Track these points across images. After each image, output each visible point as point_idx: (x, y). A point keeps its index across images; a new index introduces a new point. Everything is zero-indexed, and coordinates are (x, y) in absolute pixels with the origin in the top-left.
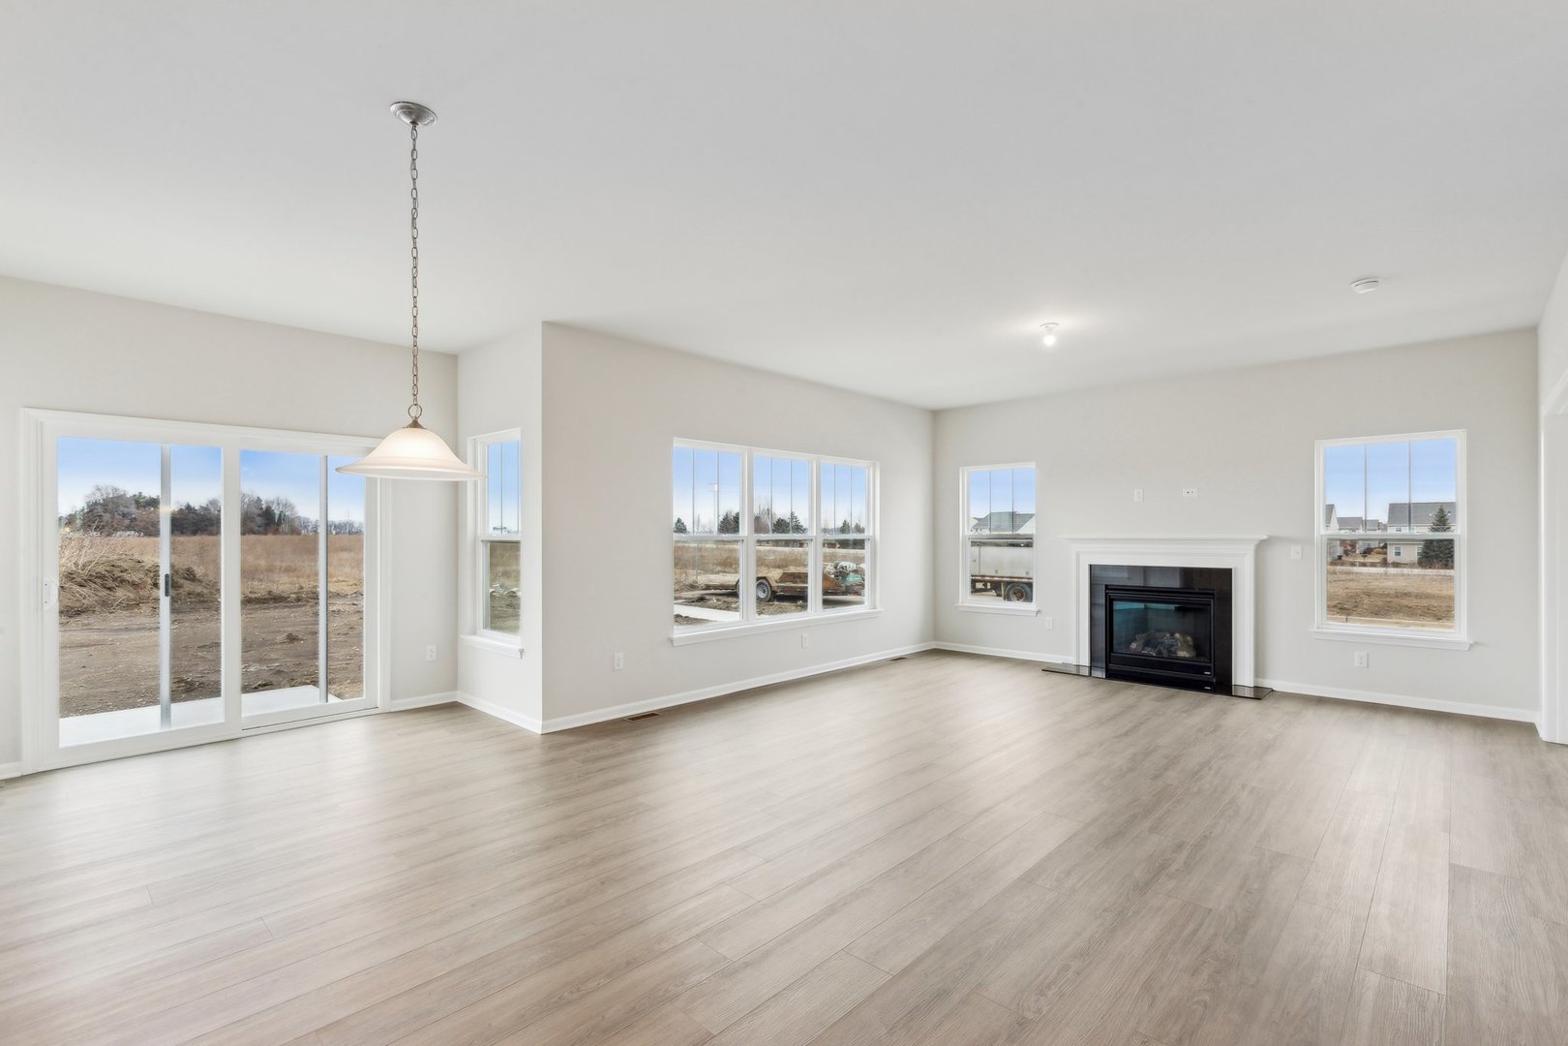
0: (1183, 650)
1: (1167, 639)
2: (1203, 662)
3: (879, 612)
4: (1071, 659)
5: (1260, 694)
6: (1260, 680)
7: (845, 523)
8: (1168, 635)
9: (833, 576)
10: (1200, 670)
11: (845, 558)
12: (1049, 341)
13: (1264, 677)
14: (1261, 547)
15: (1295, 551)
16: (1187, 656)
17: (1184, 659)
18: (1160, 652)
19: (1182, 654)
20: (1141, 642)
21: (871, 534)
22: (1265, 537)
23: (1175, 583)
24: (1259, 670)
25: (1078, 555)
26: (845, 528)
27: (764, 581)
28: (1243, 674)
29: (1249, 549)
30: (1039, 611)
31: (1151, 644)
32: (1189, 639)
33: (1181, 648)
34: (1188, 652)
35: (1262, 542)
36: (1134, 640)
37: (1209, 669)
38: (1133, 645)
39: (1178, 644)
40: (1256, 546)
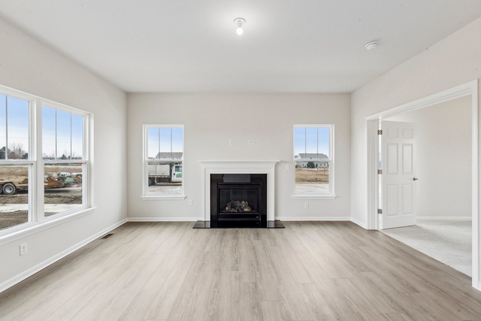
0: (246, 208)
1: (238, 203)
2: (255, 212)
3: (94, 210)
5: (278, 225)
6: (276, 217)
7: (63, 156)
8: (239, 202)
9: (57, 180)
10: (254, 216)
11: (63, 170)
12: (240, 32)
13: (277, 216)
14: (277, 164)
15: (287, 166)
17: (246, 212)
18: (238, 210)
19: (246, 210)
20: (230, 206)
21: (87, 159)
22: (279, 161)
23: (248, 181)
24: (276, 214)
25: (205, 169)
26: (64, 157)
27: (10, 184)
28: (271, 217)
29: (273, 166)
30: (186, 197)
31: (233, 207)
32: (247, 203)
33: (245, 207)
34: (248, 209)
35: (278, 163)
36: (226, 206)
37: (258, 215)
38: (227, 208)
39: (244, 206)
40: (275, 165)
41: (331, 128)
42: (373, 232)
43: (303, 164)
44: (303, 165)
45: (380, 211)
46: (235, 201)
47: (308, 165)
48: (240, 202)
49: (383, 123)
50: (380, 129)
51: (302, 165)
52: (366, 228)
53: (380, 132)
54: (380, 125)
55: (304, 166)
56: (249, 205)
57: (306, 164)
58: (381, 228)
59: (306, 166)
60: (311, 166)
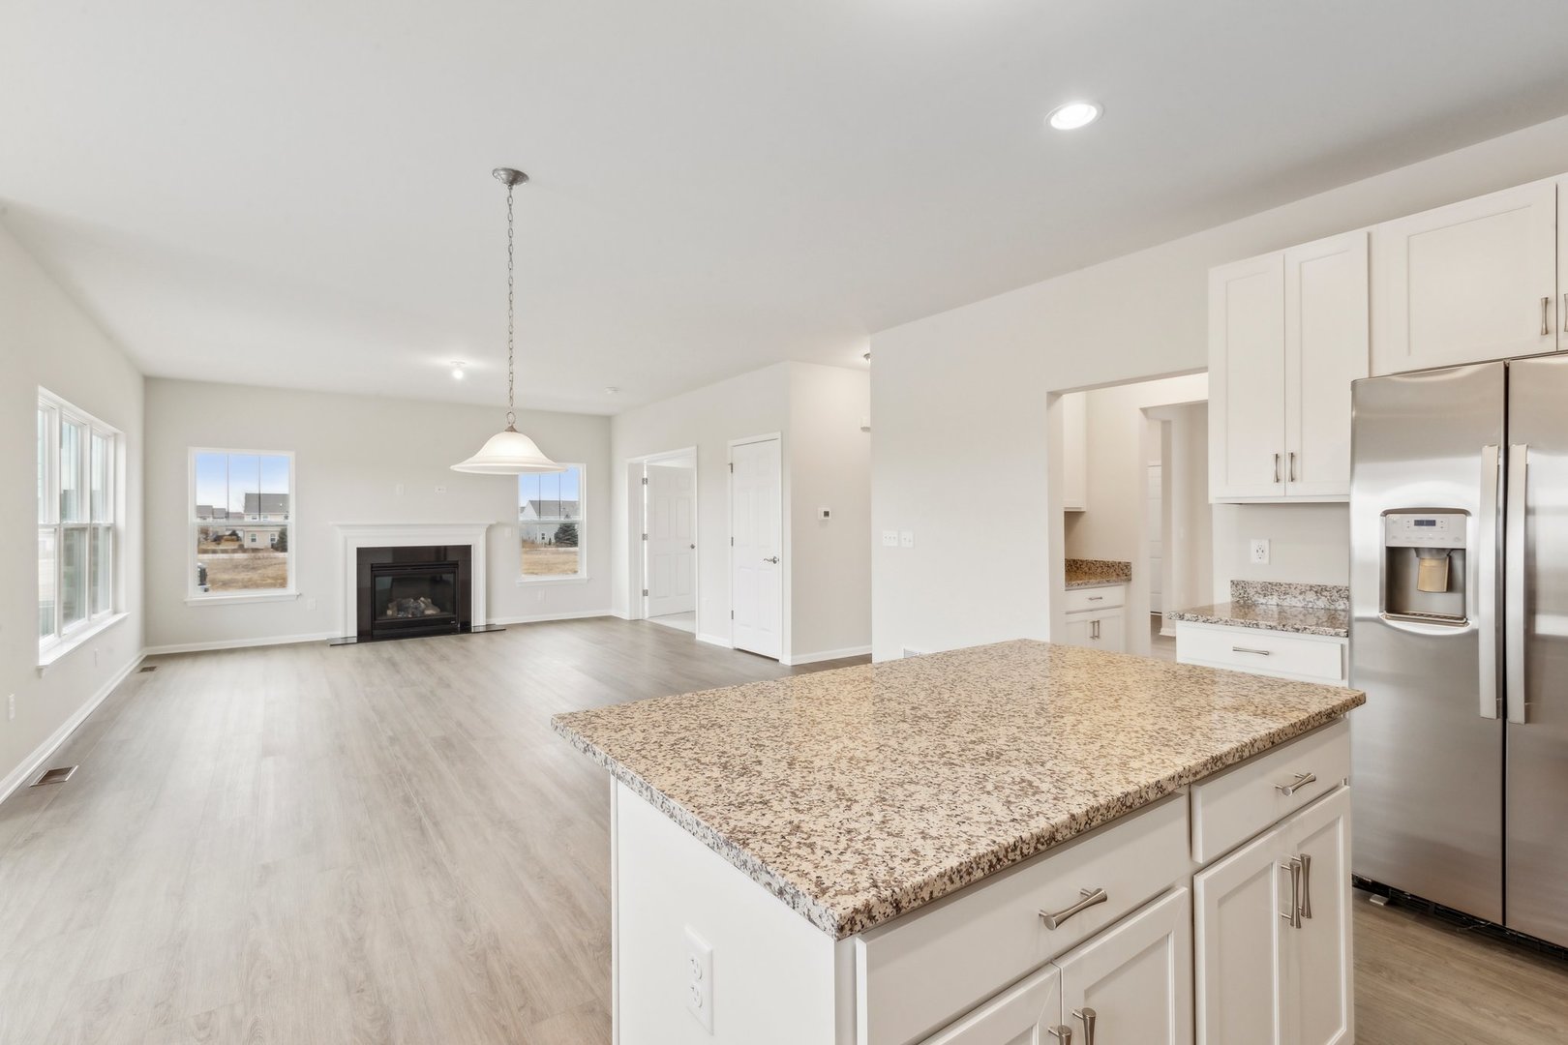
0: (429, 610)
1: (411, 603)
2: (446, 615)
3: (125, 618)
4: (338, 634)
5: (490, 629)
8: (412, 600)
10: (446, 620)
13: (490, 618)
14: (490, 529)
15: (507, 532)
16: (434, 613)
17: (429, 616)
18: (413, 614)
19: (429, 612)
20: (395, 609)
22: (493, 522)
24: (488, 615)
25: (345, 540)
28: (478, 619)
29: (483, 531)
30: (301, 594)
31: (400, 608)
32: (430, 600)
33: (427, 607)
34: (433, 609)
35: (491, 526)
36: (388, 608)
37: (454, 619)
38: (389, 612)
39: (423, 605)
40: (487, 529)
41: (581, 469)
42: (636, 622)
43: (543, 535)
44: (543, 538)
45: (645, 593)
46: (405, 598)
47: (557, 536)
48: (416, 599)
49: (649, 468)
50: (645, 477)
51: (539, 537)
52: (628, 619)
53: (645, 481)
54: (645, 472)
55: (547, 540)
56: (435, 603)
57: (551, 535)
58: (646, 616)
59: (553, 541)
60: (568, 539)
